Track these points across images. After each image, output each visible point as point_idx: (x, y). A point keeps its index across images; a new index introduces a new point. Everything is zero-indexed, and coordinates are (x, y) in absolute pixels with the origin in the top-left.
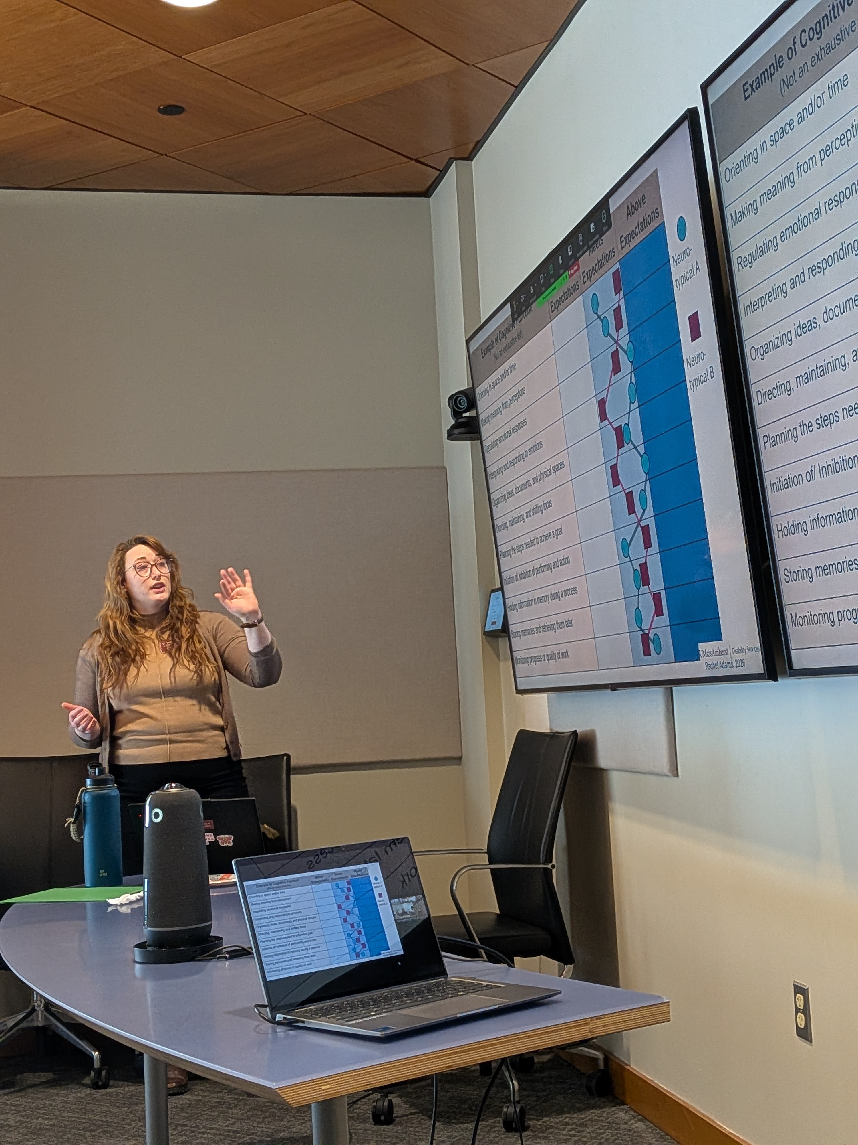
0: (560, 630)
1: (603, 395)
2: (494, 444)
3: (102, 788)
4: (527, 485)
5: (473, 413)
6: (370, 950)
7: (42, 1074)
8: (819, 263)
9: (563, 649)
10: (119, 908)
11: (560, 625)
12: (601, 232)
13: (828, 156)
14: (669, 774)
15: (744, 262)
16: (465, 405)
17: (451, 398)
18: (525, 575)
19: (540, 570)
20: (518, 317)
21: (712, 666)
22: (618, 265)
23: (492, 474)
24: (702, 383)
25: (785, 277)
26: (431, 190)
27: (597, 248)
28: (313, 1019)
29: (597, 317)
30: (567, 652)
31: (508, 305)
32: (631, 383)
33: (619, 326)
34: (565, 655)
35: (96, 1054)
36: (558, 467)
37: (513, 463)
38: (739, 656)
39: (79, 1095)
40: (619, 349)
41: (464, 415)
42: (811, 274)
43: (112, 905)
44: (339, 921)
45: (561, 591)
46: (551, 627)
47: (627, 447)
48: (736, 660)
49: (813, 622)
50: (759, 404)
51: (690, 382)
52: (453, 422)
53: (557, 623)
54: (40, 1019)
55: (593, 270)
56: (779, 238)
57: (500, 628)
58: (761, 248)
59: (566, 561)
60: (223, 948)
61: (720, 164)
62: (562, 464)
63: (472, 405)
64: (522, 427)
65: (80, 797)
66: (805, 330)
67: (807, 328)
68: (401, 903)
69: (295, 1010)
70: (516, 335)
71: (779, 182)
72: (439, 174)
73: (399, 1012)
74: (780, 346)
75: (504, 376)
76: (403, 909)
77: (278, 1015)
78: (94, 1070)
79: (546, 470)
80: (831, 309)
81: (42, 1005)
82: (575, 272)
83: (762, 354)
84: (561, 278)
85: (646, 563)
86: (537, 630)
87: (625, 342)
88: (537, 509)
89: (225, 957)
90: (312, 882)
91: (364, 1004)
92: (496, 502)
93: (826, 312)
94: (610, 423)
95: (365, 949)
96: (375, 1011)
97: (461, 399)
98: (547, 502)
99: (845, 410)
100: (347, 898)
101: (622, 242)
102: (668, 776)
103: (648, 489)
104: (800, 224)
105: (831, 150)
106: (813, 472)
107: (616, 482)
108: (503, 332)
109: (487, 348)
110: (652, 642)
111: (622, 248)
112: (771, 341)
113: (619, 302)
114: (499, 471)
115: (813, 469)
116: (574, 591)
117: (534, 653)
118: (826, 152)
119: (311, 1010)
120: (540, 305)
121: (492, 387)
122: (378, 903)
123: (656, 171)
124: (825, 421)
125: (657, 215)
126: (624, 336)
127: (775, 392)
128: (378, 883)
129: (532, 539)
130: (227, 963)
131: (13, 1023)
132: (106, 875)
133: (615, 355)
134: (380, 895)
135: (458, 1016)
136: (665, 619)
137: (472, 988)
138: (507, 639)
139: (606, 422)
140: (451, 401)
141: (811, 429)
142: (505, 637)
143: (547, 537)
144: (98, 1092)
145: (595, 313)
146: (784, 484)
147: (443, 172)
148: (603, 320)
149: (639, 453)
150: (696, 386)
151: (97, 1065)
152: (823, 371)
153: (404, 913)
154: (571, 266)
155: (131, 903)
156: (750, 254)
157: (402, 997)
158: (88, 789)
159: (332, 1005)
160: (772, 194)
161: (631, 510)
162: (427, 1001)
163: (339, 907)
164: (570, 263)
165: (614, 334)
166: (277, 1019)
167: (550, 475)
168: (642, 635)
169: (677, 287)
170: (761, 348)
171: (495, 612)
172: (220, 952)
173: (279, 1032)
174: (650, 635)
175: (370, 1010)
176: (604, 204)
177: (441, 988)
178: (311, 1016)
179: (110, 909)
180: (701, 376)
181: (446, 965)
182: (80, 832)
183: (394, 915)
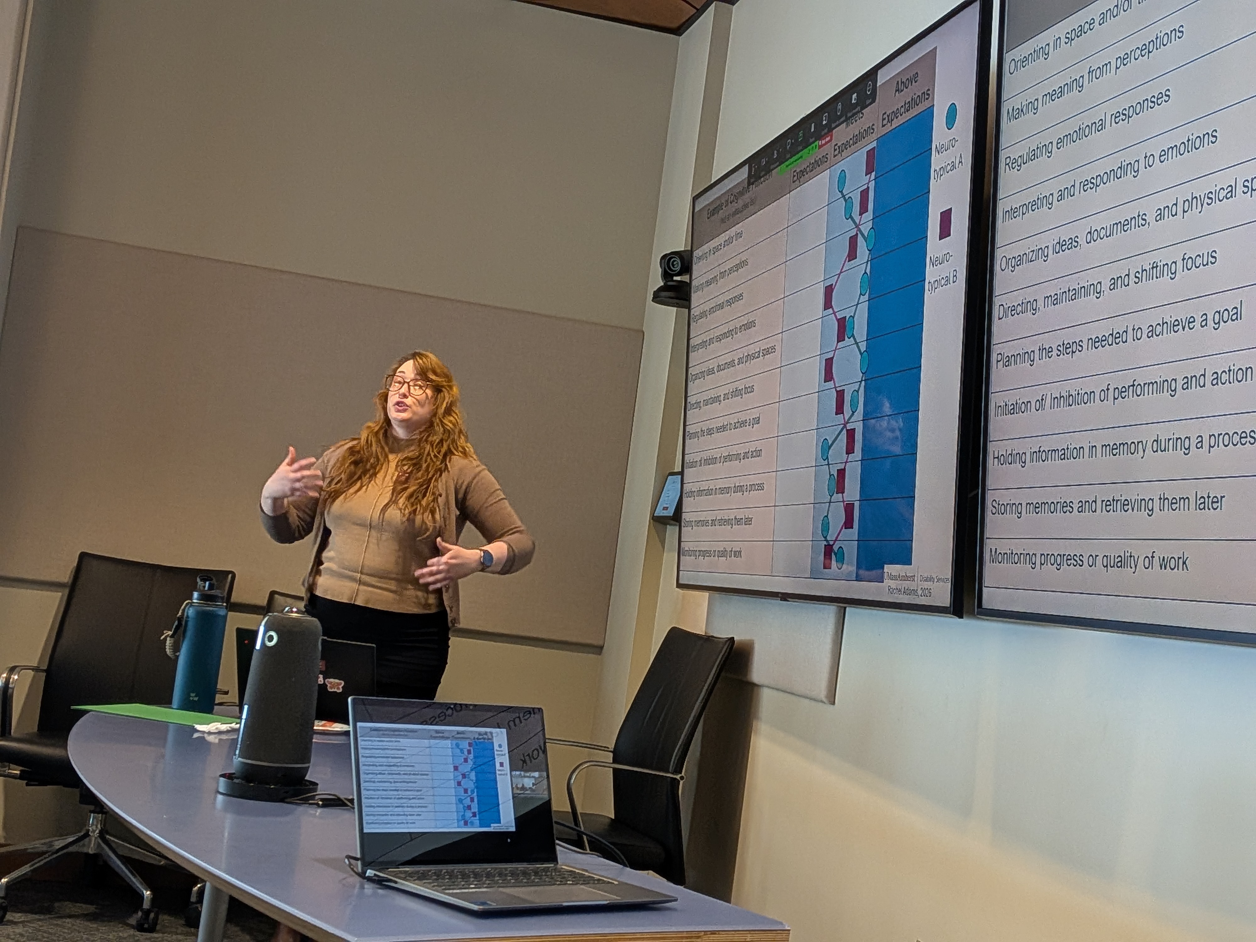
0: (737, 526)
1: (832, 281)
2: (703, 315)
3: (208, 604)
4: (731, 364)
5: (685, 278)
6: (479, 820)
7: (84, 906)
8: (1093, 178)
9: (736, 547)
10: (206, 735)
11: (738, 521)
12: (863, 104)
13: (1124, 65)
14: (824, 700)
15: (1012, 164)
16: (678, 268)
17: (664, 257)
18: (711, 461)
19: (728, 458)
20: (755, 181)
21: (895, 591)
22: (874, 144)
23: (694, 346)
24: (942, 286)
25: (1054, 187)
26: (682, 29)
27: (856, 121)
28: (407, 880)
29: (841, 196)
30: (740, 552)
31: (747, 167)
32: (865, 273)
33: (864, 209)
34: (738, 554)
35: (147, 893)
36: (768, 351)
37: (719, 339)
38: (927, 585)
39: (121, 934)
40: (859, 235)
41: (675, 278)
42: (1082, 190)
43: (198, 731)
44: (453, 784)
45: (747, 485)
46: (727, 522)
47: (848, 341)
48: (922, 588)
49: (1013, 561)
50: (1000, 319)
51: (929, 283)
52: (662, 284)
53: (736, 518)
54: (92, 845)
55: (846, 146)
56: (1055, 144)
57: (671, 515)
58: (1033, 152)
59: (758, 453)
60: (317, 795)
61: (1007, 52)
62: (773, 348)
63: (687, 268)
64: (738, 301)
65: (184, 610)
66: (1064, 248)
67: (1066, 246)
68: (522, 777)
69: (388, 869)
70: (749, 200)
71: (1067, 84)
72: (696, 13)
73: (501, 889)
74: (1034, 260)
75: (729, 242)
76: (523, 785)
77: (369, 871)
78: (142, 910)
79: (754, 352)
80: (1096, 230)
81: (97, 831)
82: (826, 143)
83: (1013, 265)
84: (810, 147)
85: (844, 469)
86: (712, 523)
87: (866, 228)
88: (737, 393)
89: (318, 804)
90: (431, 736)
91: (465, 876)
92: (694, 377)
93: (1090, 233)
94: (834, 313)
95: (475, 818)
96: (475, 885)
97: (674, 261)
98: (749, 387)
99: (1090, 341)
100: (466, 760)
101: (884, 119)
102: (824, 703)
103: (862, 388)
104: (1081, 133)
105: (1129, 59)
106: (1044, 401)
107: (828, 376)
108: (735, 195)
109: (714, 210)
110: (836, 554)
111: (883, 126)
112: (1025, 254)
113: (868, 183)
114: (704, 344)
115: (1044, 397)
116: (760, 487)
117: (704, 547)
118: (1124, 60)
119: (405, 872)
120: (781, 172)
121: (712, 252)
122: (498, 772)
123: (936, 48)
124: (1067, 349)
125: (928, 97)
126: (867, 222)
127: (1019, 308)
128: (502, 751)
129: (726, 423)
130: (319, 811)
131: (61, 845)
132: (196, 699)
133: (853, 241)
134: (502, 764)
135: (565, 904)
136: (854, 532)
137: (582, 879)
138: (678, 527)
139: (830, 311)
140: (663, 261)
141: (1050, 354)
142: (675, 525)
143: (743, 423)
144: (142, 935)
145: (840, 192)
146: (1010, 408)
147: (700, 11)
148: (848, 201)
149: (860, 350)
150: (935, 288)
151: (146, 905)
152: (1074, 294)
153: (523, 788)
154: (823, 136)
155: (220, 733)
156: (1020, 156)
157: (506, 875)
158: (194, 603)
159: (430, 871)
160: (1056, 95)
161: (840, 410)
162: (533, 884)
163: (456, 768)
164: (823, 133)
165: (857, 219)
166: (367, 875)
167: (757, 358)
168: (825, 545)
169: (935, 179)
170: (1014, 259)
171: (668, 497)
172: (313, 797)
173: (367, 889)
174: (834, 547)
175: (470, 882)
176: (872, 73)
177: (548, 873)
178: (406, 877)
179: (196, 735)
180: (943, 278)
181: (558, 853)
182: (176, 648)
183: (513, 789)
